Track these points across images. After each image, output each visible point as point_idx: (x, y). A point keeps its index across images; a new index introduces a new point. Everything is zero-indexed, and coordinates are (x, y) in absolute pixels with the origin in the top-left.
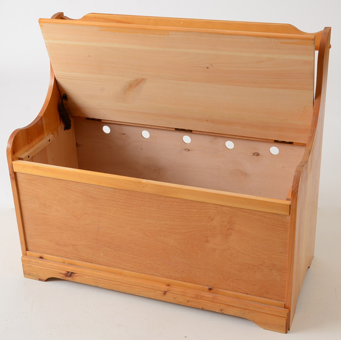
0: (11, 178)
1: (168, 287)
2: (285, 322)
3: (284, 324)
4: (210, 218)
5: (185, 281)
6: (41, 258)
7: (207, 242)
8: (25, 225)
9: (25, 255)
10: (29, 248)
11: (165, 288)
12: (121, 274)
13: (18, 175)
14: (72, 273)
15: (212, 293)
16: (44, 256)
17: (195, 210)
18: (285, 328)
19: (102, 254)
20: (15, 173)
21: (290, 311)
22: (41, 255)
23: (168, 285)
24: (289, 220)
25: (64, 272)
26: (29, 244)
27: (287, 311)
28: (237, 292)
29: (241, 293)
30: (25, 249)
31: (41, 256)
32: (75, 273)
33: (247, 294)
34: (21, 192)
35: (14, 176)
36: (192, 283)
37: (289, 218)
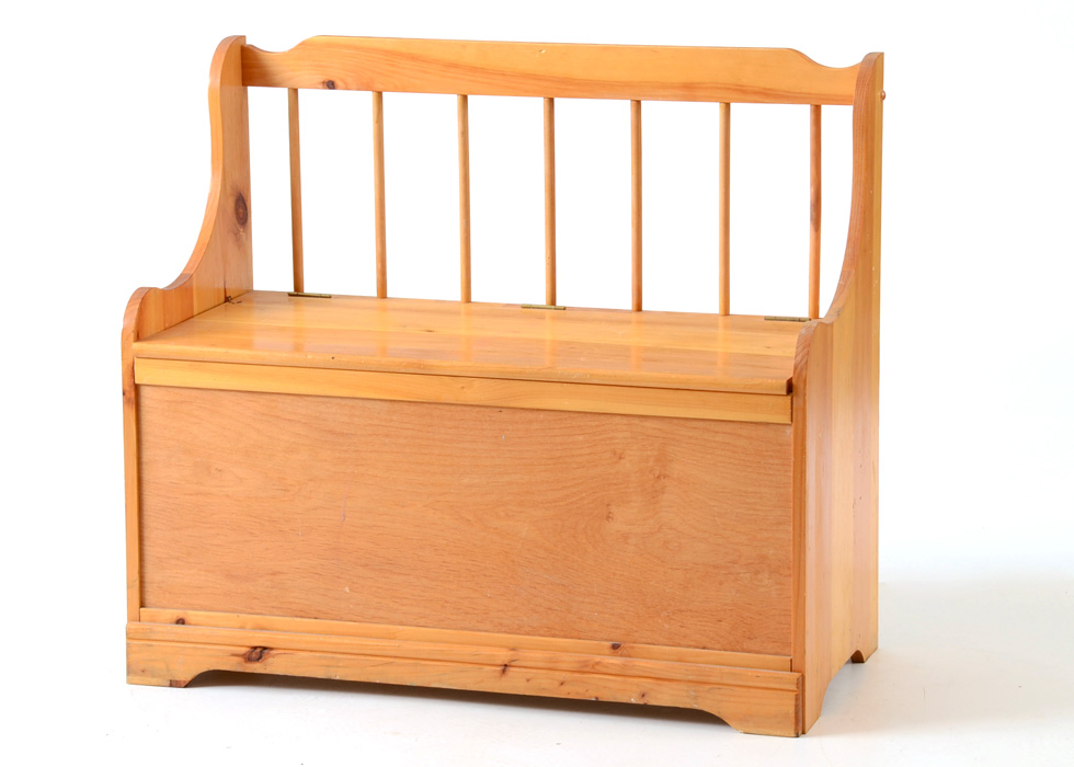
0: (126, 401)
1: (512, 652)
2: (793, 702)
3: (792, 710)
4: (615, 453)
5: (554, 636)
6: (181, 621)
7: (608, 517)
8: (147, 533)
9: (134, 618)
10: (149, 598)
11: (503, 655)
12: (392, 637)
13: (145, 392)
14: (265, 648)
15: (621, 656)
16: (190, 615)
17: (581, 438)
18: (793, 720)
19: (347, 589)
20: (137, 388)
21: (803, 677)
22: (179, 613)
23: (513, 650)
24: (792, 436)
25: (244, 650)
26: (149, 588)
27: (797, 675)
28: (679, 645)
29: (689, 646)
30: (137, 602)
31: (181, 616)
32: (272, 649)
33: (704, 648)
34: (147, 438)
35: (134, 395)
36: (572, 638)
37: (790, 431)
